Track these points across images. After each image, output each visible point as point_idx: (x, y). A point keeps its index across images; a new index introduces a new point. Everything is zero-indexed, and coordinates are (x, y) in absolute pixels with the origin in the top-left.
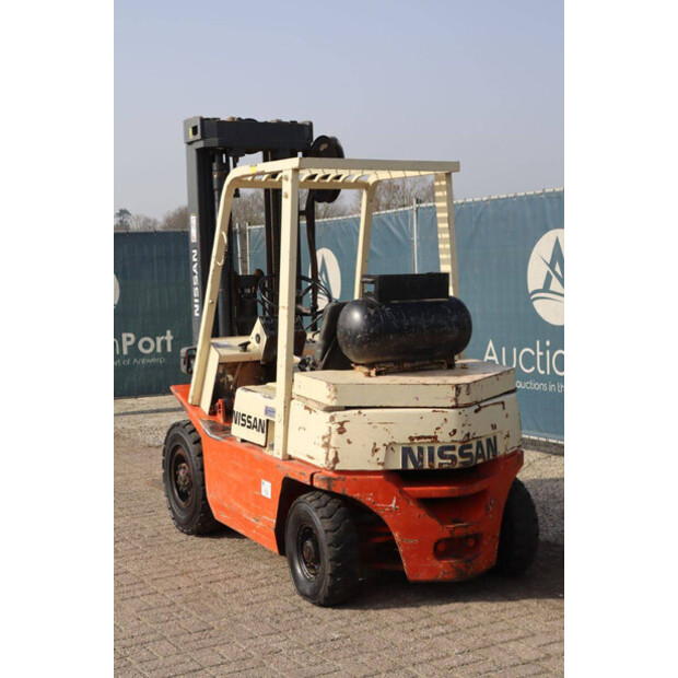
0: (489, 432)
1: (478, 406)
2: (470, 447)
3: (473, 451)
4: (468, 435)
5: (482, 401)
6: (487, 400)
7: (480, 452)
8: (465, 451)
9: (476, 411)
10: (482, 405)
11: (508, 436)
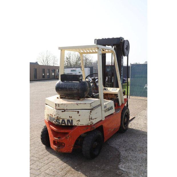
0: (68, 118)
1: (64, 111)
2: (59, 120)
3: (61, 121)
4: (58, 117)
5: (67, 109)
6: (70, 110)
7: (63, 122)
8: (57, 121)
9: (62, 112)
10: (66, 110)
11: (79, 121)
